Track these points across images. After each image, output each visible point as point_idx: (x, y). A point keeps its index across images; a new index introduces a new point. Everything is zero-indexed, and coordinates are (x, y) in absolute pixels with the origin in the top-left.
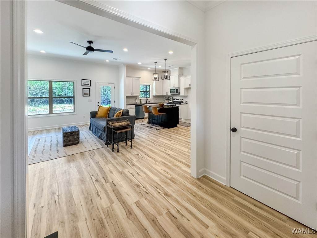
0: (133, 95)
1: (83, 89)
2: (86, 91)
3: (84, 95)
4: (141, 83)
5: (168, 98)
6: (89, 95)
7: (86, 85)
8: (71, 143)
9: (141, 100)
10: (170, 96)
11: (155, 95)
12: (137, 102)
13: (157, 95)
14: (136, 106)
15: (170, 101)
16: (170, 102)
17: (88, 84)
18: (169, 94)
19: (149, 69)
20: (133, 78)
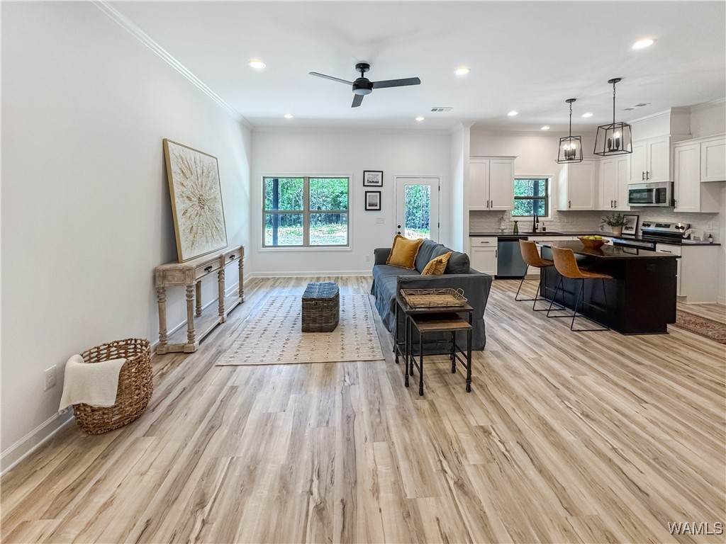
0: (491, 209)
1: (366, 192)
2: (373, 198)
3: (368, 208)
4: (517, 174)
5: (618, 220)
6: (378, 208)
7: (374, 183)
8: (317, 325)
9: (516, 222)
10: (626, 214)
11: (564, 207)
12: (503, 230)
13: (574, 208)
14: (499, 240)
15: (627, 228)
16: (624, 232)
17: (378, 182)
18: (624, 206)
19: (545, 128)
20: (491, 161)
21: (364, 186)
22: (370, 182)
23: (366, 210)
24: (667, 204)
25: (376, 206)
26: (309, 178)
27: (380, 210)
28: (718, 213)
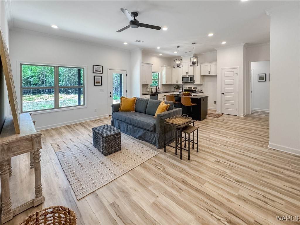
0: (146, 84)
1: (94, 76)
2: (98, 79)
3: (96, 84)
4: (153, 71)
5: (177, 87)
6: (100, 84)
7: (98, 72)
9: (152, 89)
10: (181, 85)
11: (164, 83)
12: (148, 92)
13: (167, 83)
14: (150, 96)
15: (180, 89)
16: (179, 90)
17: (100, 71)
18: (180, 82)
19: (161, 55)
20: (146, 65)
21: (93, 73)
22: (97, 71)
23: (94, 85)
24: (193, 82)
25: (100, 83)
26: (58, 67)
27: (101, 85)
28: (202, 84)
